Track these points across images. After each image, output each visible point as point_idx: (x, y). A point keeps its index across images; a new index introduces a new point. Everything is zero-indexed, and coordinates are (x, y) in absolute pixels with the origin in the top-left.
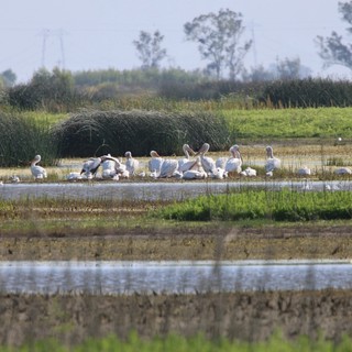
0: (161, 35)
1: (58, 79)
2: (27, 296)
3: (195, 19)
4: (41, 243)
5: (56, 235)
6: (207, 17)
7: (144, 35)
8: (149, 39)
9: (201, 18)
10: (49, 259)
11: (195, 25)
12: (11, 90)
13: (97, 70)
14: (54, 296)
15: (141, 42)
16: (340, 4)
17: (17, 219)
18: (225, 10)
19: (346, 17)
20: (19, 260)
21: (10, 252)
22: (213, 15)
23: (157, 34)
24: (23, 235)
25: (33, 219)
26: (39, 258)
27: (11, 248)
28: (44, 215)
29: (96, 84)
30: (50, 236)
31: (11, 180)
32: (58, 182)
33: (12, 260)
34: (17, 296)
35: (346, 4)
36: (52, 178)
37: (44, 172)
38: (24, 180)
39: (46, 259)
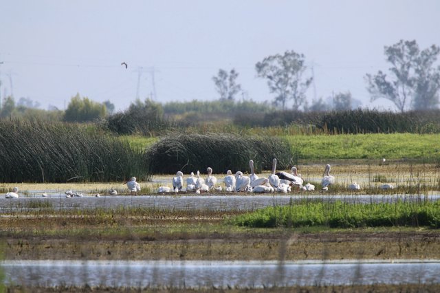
0: (236, 73)
1: (150, 109)
2: (123, 289)
3: (265, 59)
4: (135, 246)
5: (147, 239)
6: (274, 57)
7: (222, 73)
8: (226, 76)
9: (269, 59)
10: (142, 259)
11: (264, 65)
12: (110, 118)
13: (183, 102)
14: (145, 289)
15: (219, 78)
16: (385, 47)
17: (115, 226)
18: (290, 52)
19: (390, 59)
20: (116, 259)
21: (109, 253)
22: (279, 57)
23: (233, 72)
24: (120, 239)
25: (128, 225)
26: (133, 258)
27: (110, 249)
28: (137, 222)
29: (181, 112)
30: (142, 239)
31: (111, 193)
32: (149, 195)
33: (110, 259)
34: (115, 289)
35: (390, 48)
36: (144, 192)
37: (138, 186)
38: (121, 193)
39: (139, 259)
